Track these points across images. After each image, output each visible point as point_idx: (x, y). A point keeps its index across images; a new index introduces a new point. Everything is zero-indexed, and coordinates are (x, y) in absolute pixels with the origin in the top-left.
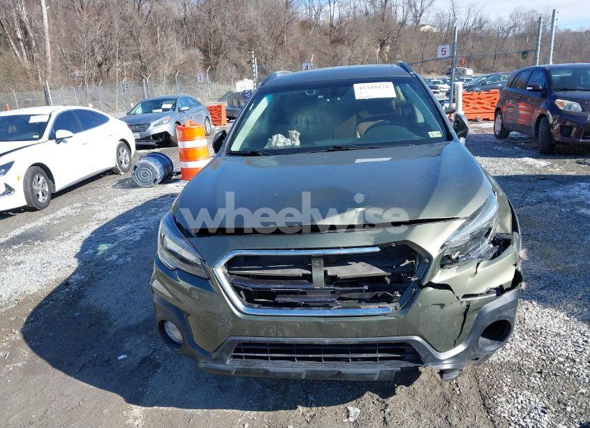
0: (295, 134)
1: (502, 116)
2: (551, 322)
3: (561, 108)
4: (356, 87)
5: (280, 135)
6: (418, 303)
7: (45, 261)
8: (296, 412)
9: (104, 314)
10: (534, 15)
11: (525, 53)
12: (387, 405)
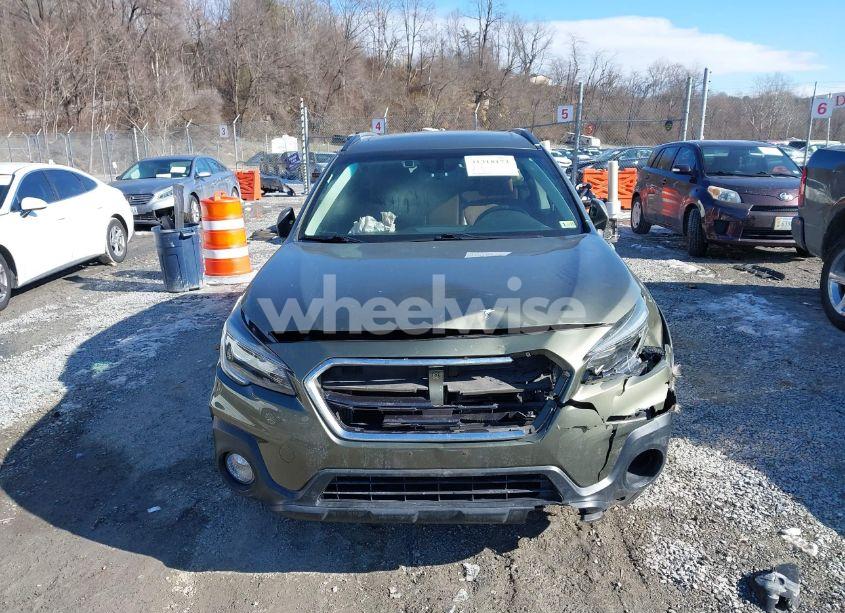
0: (390, 216)
1: (641, 203)
2: (707, 461)
3: (715, 197)
4: (468, 159)
5: (370, 218)
6: (557, 425)
7: (17, 384)
8: (397, 572)
9: (120, 455)
10: (680, 71)
11: (669, 123)
12: (512, 561)
